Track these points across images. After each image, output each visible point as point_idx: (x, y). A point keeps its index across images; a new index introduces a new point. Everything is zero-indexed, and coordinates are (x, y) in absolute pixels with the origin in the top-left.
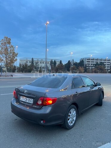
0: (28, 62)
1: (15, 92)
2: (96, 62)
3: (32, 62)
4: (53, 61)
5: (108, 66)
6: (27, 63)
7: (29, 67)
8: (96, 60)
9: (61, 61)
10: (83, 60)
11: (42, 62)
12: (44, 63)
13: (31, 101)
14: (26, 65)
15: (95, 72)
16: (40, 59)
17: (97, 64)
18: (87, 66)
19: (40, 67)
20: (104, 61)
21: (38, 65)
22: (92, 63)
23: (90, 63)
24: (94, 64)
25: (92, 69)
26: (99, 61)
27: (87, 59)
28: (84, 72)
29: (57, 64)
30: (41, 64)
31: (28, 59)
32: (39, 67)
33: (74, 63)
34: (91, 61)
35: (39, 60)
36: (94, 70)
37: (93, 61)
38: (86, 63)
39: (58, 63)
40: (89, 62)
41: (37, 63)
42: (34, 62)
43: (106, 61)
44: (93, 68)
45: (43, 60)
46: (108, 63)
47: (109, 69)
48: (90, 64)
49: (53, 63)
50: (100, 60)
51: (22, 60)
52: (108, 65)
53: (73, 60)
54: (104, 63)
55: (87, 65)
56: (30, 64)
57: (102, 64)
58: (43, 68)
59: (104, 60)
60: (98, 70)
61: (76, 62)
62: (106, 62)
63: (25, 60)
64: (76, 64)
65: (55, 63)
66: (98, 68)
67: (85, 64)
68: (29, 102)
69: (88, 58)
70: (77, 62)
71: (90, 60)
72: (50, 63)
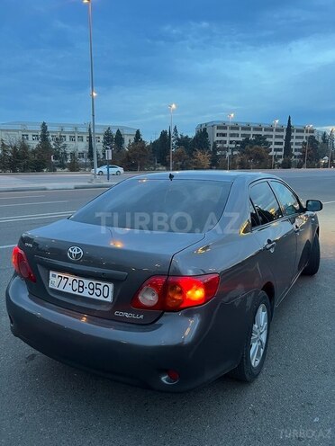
0: (30, 137)
1: (19, 255)
2: (243, 135)
3: (44, 137)
4: (114, 132)
5: (277, 147)
6: (26, 142)
7: (34, 152)
8: (243, 129)
9: (138, 132)
10: (205, 129)
11: (77, 135)
12: (85, 139)
13: (105, 292)
14: (25, 147)
15: (243, 166)
16: (68, 125)
17: (247, 141)
18: (219, 149)
19: (73, 154)
20: (266, 133)
21: (65, 146)
22: (232, 139)
23: (227, 139)
24: (237, 142)
25: (232, 157)
26: (252, 132)
27: (219, 128)
28: (210, 168)
29: (126, 143)
30: (73, 143)
31: (29, 128)
32: (69, 151)
33: (178, 139)
34: (228, 132)
35: (66, 129)
36: (238, 160)
37: (236, 132)
38: (213, 137)
39: (128, 140)
40: (224, 135)
41: (58, 140)
42: (50, 137)
43: (271, 133)
44: (235, 153)
45: (80, 130)
46: (277, 137)
47: (280, 157)
48: (225, 142)
49: (114, 139)
50: (256, 129)
51: (7, 130)
52: (277, 143)
53: (176, 130)
54: (268, 139)
55: (219, 145)
56: (37, 142)
57: (261, 140)
58: (81, 155)
59: (266, 130)
60: (251, 159)
61: (185, 135)
62: (271, 137)
63: (18, 131)
64: (183, 142)
65: (119, 139)
66: (249, 153)
67: (212, 143)
68: (94, 296)
69: (221, 124)
70: (187, 137)
71: (225, 128)
72: (102, 139)
